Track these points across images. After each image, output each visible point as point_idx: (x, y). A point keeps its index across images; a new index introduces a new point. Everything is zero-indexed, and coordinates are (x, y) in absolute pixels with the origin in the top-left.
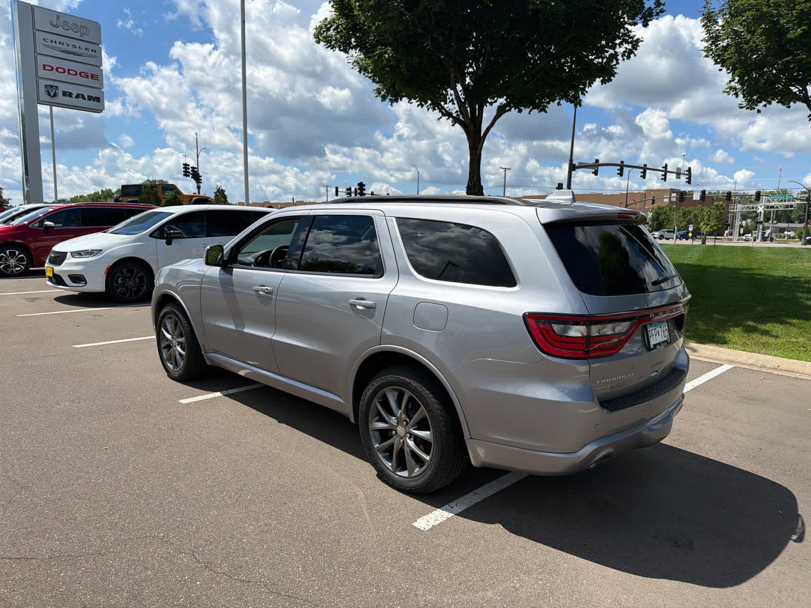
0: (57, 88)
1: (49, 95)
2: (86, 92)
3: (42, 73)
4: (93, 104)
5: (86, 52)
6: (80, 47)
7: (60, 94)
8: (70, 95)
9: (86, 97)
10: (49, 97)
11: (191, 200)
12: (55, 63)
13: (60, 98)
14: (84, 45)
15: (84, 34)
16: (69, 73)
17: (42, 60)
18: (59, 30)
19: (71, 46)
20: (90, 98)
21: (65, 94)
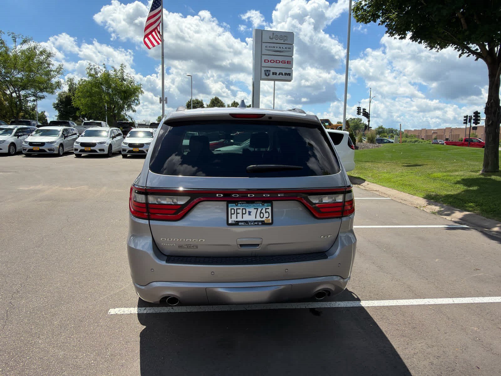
0: (270, 71)
1: (266, 75)
2: (283, 71)
3: (264, 64)
4: (287, 77)
5: (286, 50)
6: (282, 48)
7: (271, 73)
8: (276, 74)
9: (284, 74)
10: (266, 76)
11: (337, 128)
12: (270, 58)
13: (271, 76)
14: (284, 46)
15: (285, 40)
16: (276, 62)
17: (264, 58)
18: (274, 41)
19: (278, 48)
20: (286, 74)
21: (273, 74)
